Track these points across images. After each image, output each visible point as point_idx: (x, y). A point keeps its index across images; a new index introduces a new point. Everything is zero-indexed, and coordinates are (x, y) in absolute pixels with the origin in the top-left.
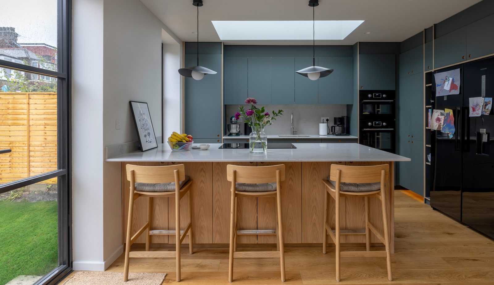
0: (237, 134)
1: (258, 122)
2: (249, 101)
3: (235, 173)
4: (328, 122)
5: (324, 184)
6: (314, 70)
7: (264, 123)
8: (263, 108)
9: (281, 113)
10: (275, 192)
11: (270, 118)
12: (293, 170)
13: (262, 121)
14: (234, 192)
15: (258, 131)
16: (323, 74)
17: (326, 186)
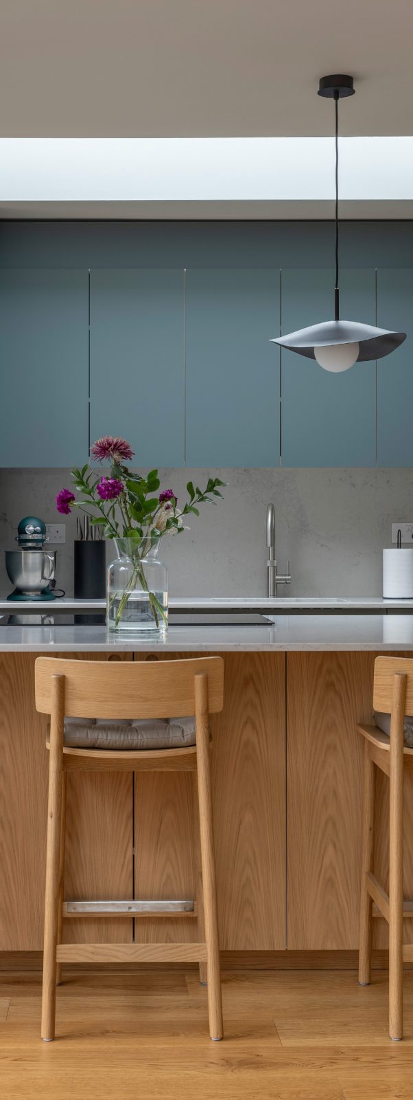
0: (45, 593)
1: (135, 524)
2: (107, 449)
3: (62, 682)
5: (363, 738)
6: (338, 334)
7: (158, 527)
8: (153, 475)
9: (215, 488)
10: (190, 750)
11: (177, 510)
12: (257, 692)
13: (152, 519)
14: (60, 747)
15: (136, 556)
16: (370, 350)
17: (370, 742)
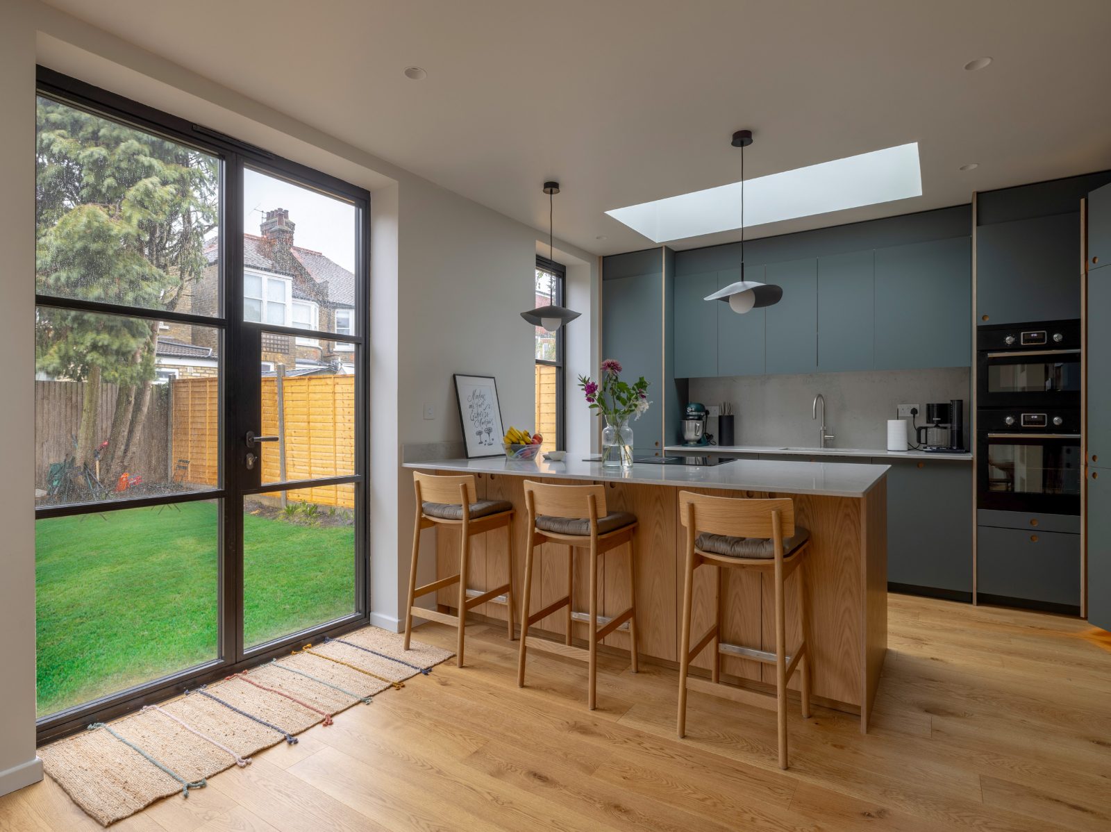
4: (917, 415)
